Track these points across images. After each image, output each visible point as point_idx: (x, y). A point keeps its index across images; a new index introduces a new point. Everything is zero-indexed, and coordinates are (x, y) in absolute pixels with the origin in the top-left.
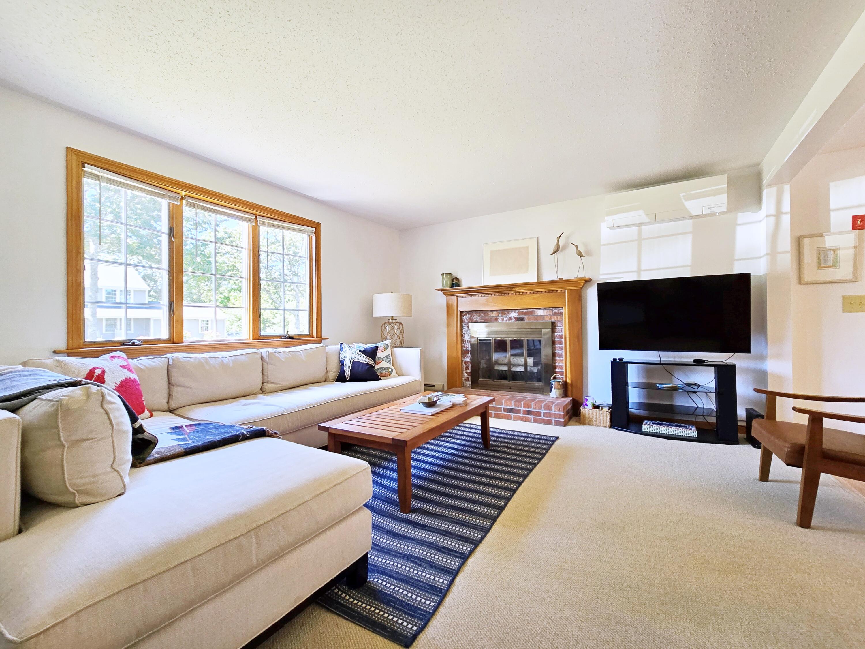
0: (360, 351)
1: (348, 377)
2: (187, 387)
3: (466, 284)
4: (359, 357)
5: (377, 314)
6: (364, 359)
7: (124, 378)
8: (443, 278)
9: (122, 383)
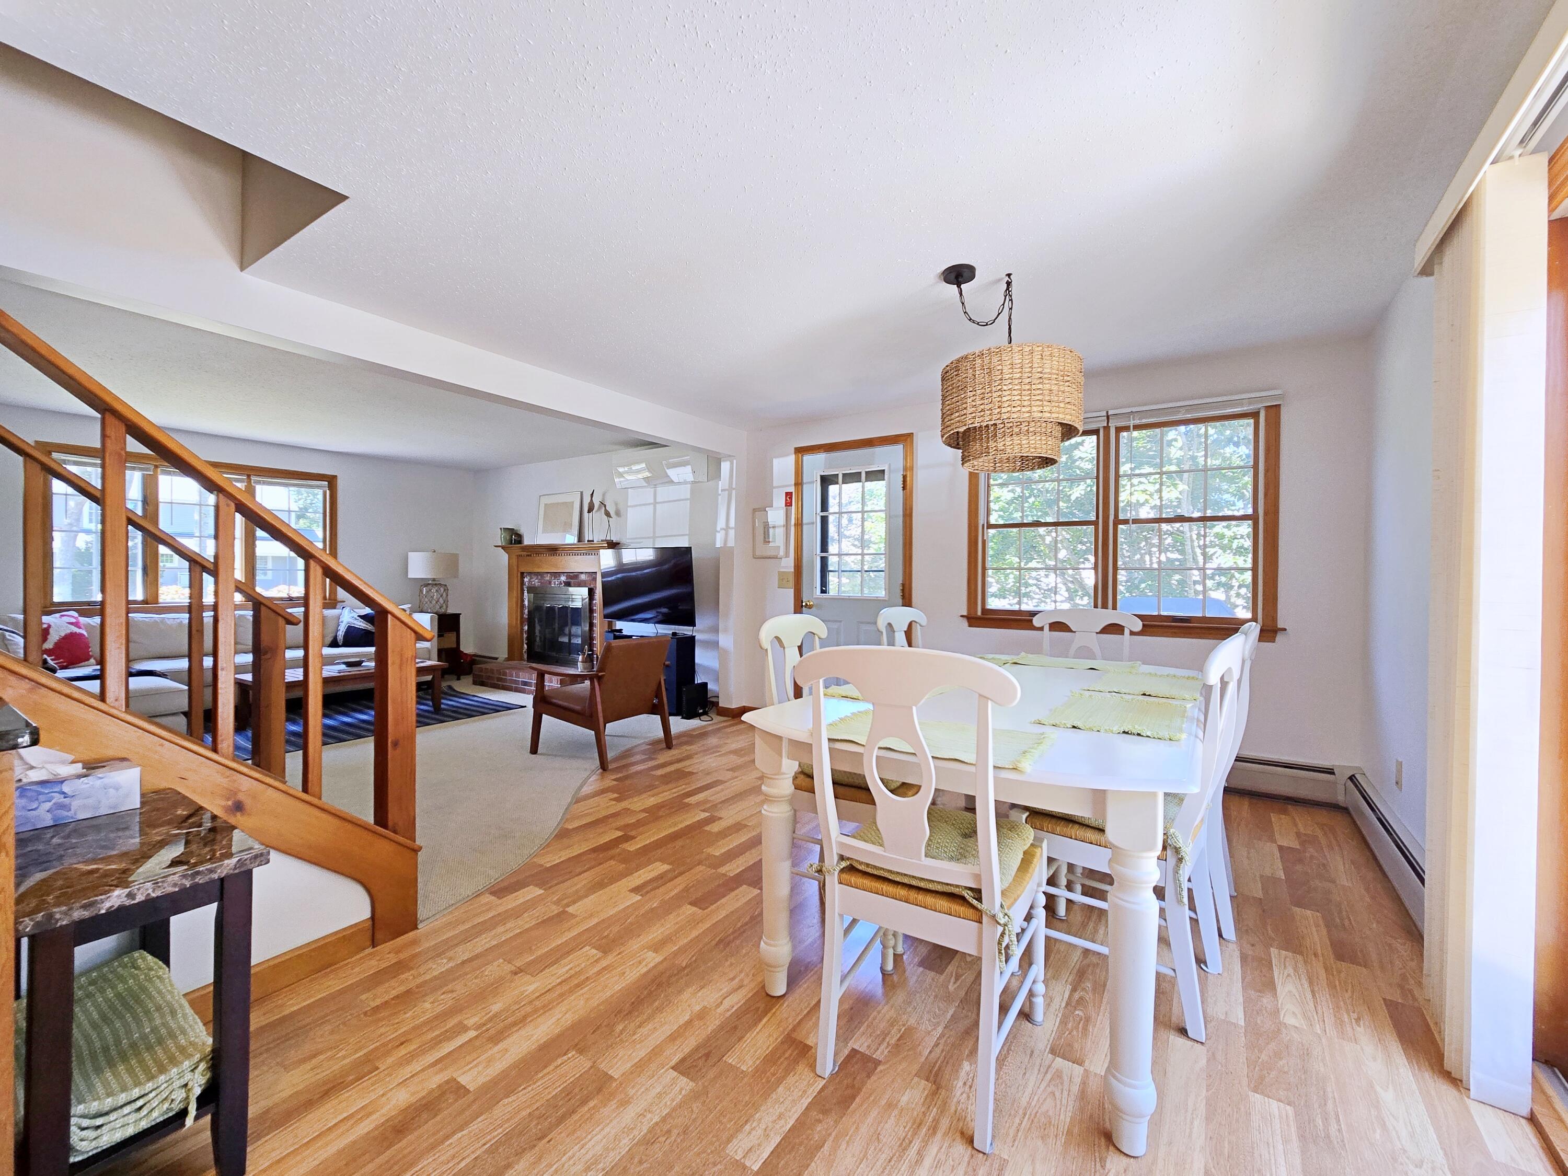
0: (359, 616)
1: (340, 642)
2: (139, 643)
3: (527, 541)
4: (355, 622)
5: (411, 575)
6: (361, 624)
7: (69, 632)
8: (502, 534)
9: (66, 635)
